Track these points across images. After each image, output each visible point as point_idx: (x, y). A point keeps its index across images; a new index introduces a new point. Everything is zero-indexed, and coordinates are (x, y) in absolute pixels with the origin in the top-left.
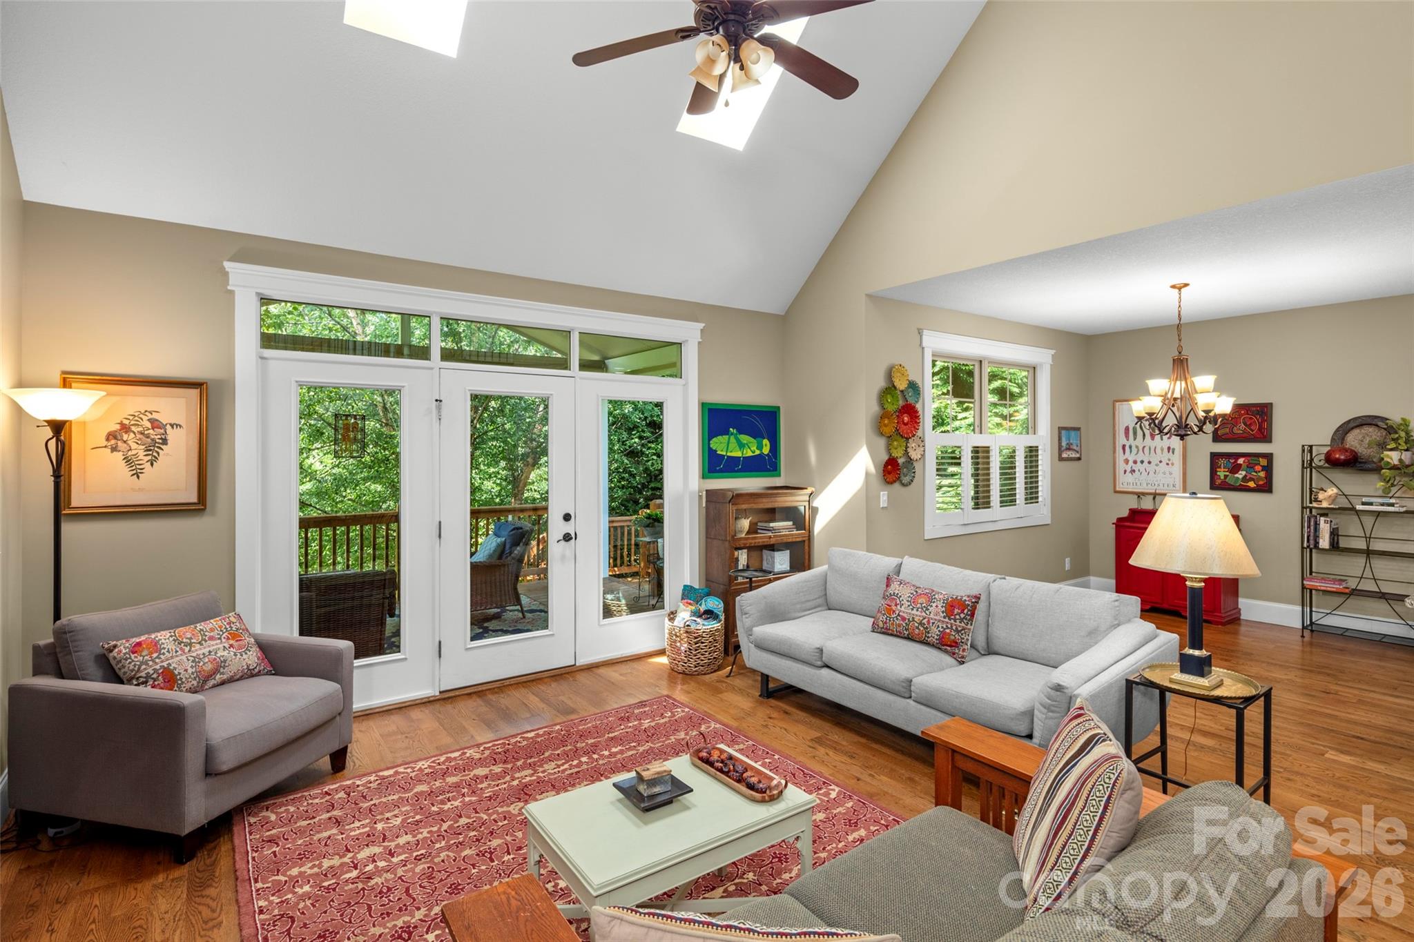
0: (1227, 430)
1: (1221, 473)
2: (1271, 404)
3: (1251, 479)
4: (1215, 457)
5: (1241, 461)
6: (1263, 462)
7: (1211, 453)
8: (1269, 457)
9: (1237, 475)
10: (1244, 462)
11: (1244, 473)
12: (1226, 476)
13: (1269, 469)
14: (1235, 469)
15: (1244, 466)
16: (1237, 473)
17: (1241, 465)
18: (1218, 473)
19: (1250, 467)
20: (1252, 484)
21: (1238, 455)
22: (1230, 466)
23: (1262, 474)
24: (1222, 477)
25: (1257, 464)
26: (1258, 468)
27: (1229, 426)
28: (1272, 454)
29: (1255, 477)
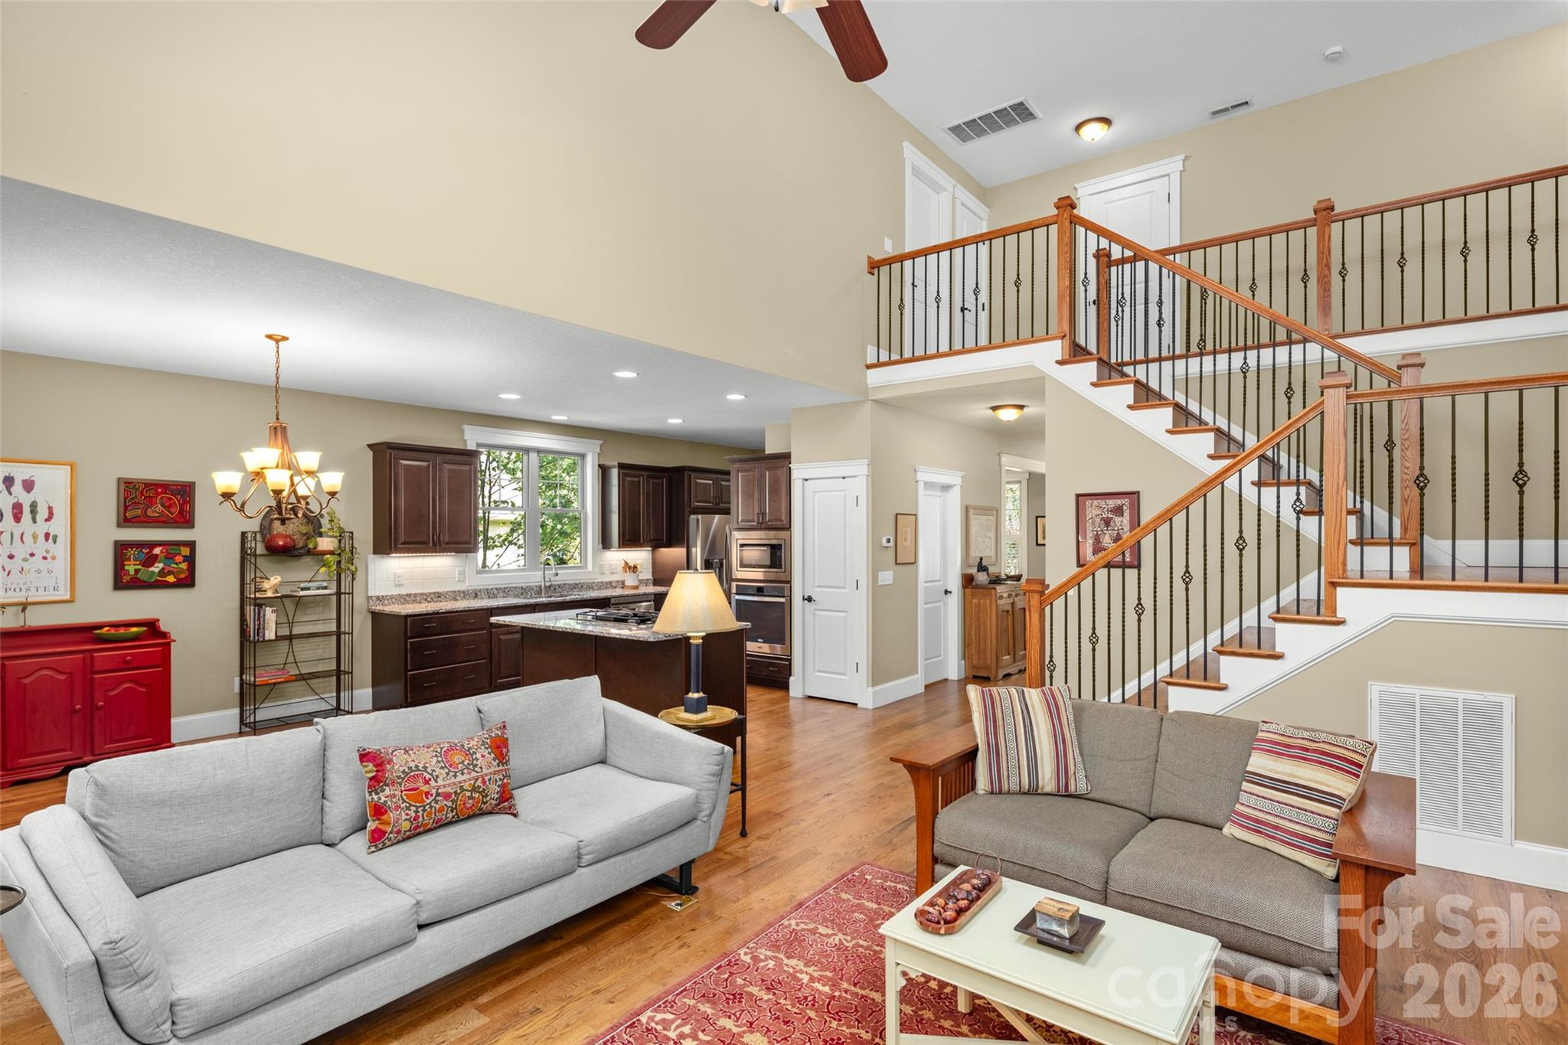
0: (139, 512)
1: (131, 568)
2: (194, 483)
3: (171, 573)
5: (157, 551)
6: (185, 551)
7: (116, 542)
8: (191, 545)
9: (151, 569)
10: (161, 552)
11: (161, 565)
12: (137, 571)
13: (191, 560)
14: (151, 560)
15: (162, 557)
16: (152, 565)
17: (157, 555)
18: (126, 568)
19: (170, 557)
20: (171, 579)
21: (152, 545)
22: (142, 557)
23: (184, 566)
24: (132, 572)
25: (177, 554)
26: (179, 558)
27: (142, 506)
28: (194, 542)
29: (175, 570)
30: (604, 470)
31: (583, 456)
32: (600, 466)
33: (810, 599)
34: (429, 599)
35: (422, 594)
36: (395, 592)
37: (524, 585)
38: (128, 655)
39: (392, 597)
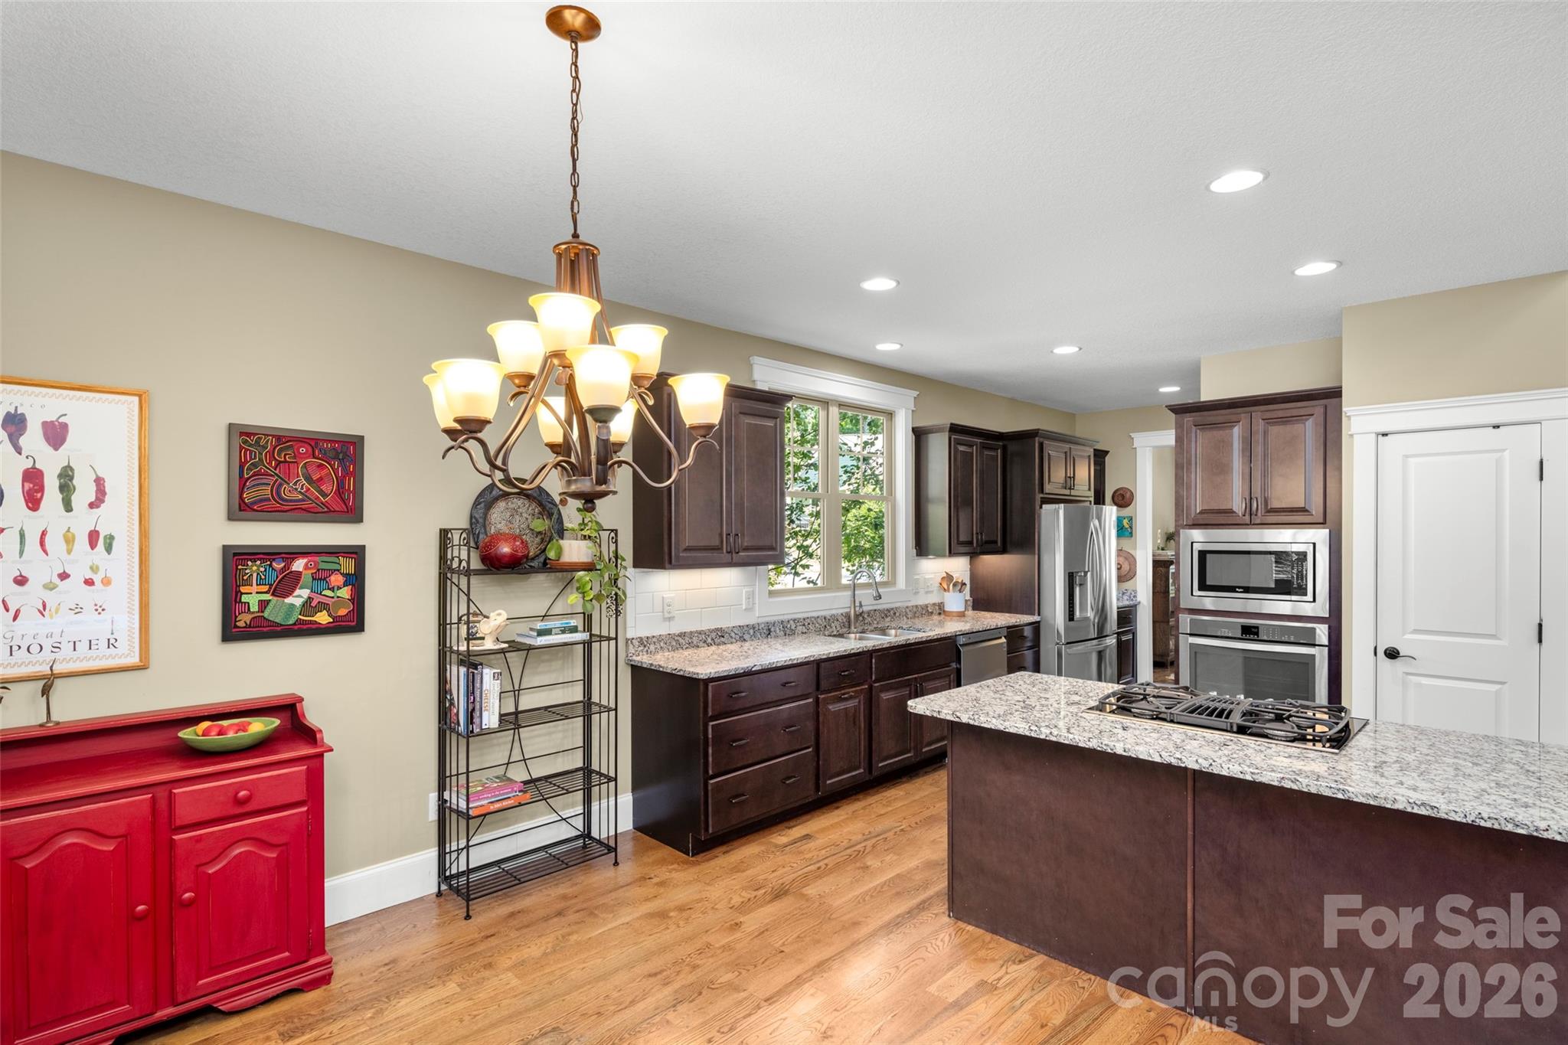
0: (267, 491)
1: (252, 598)
2: (362, 438)
3: (323, 606)
4: (235, 559)
5: (299, 565)
6: (348, 565)
7: (226, 549)
8: (357, 553)
9: (289, 600)
10: (306, 567)
11: (305, 593)
12: (263, 604)
13: (357, 581)
14: (286, 585)
15: (307, 577)
16: (289, 593)
17: (300, 573)
18: (244, 598)
19: (320, 577)
20: (323, 618)
21: (290, 554)
22: (273, 577)
23: (345, 593)
24: (254, 608)
25: (333, 571)
26: (336, 579)
27: (271, 480)
28: (363, 548)
29: (329, 601)
30: (920, 435)
31: (890, 415)
32: (914, 430)
33: (1392, 654)
34: (709, 640)
35: (700, 633)
36: (663, 630)
37: (827, 613)
38: (242, 786)
39: (660, 639)
